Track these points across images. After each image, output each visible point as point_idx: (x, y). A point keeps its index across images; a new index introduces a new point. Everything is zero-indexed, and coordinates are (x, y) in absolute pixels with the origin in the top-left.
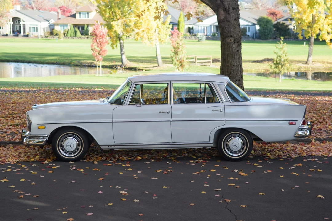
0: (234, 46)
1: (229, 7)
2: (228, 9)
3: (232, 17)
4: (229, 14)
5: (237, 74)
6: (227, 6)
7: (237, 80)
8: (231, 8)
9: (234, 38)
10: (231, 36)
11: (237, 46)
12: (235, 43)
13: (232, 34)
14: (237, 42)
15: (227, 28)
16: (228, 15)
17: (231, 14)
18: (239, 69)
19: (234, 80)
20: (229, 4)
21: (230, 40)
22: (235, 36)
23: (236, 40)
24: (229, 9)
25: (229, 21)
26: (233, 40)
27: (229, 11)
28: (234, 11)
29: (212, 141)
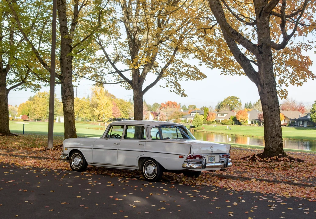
0: (268, 112)
1: (263, 83)
2: (262, 84)
3: (265, 90)
4: (263, 88)
5: (271, 132)
6: (262, 82)
7: (271, 137)
8: (265, 84)
9: (268, 105)
10: (266, 104)
11: (271, 112)
12: (268, 109)
13: (266, 103)
14: (271, 109)
15: (263, 99)
16: (263, 89)
17: (264, 88)
18: (274, 129)
19: (270, 137)
20: (263, 81)
22: (269, 104)
23: (269, 107)
24: (263, 84)
25: (264, 93)
26: (267, 107)
27: (263, 86)
28: (267, 86)
29: (137, 165)
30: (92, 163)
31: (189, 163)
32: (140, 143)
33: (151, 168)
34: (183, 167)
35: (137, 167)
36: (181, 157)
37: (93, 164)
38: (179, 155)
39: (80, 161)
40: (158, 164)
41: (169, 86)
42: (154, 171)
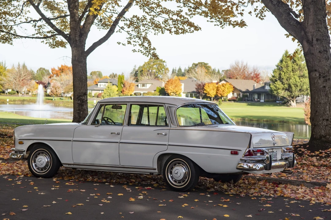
0: (320, 81)
1: (312, 38)
2: (311, 40)
3: (316, 49)
4: (312, 46)
5: (324, 113)
6: (310, 37)
7: (324, 120)
8: (315, 39)
9: (319, 72)
10: (316, 70)
11: (324, 81)
12: (320, 78)
13: (317, 68)
14: (324, 77)
15: (311, 62)
16: (311, 48)
17: (314, 46)
18: (327, 107)
19: (321, 119)
20: (313, 36)
21: (315, 75)
22: (320, 70)
23: (321, 74)
24: (313, 40)
25: (313, 54)
26: (318, 75)
27: (312, 42)
28: (319, 42)
29: (156, 167)
30: (70, 164)
31: (249, 163)
32: (159, 132)
33: (180, 171)
34: (237, 168)
35: (155, 169)
36: (235, 153)
37: (72, 166)
38: (230, 151)
39: (47, 160)
40: (192, 165)
41: (132, 43)
42: (185, 174)
